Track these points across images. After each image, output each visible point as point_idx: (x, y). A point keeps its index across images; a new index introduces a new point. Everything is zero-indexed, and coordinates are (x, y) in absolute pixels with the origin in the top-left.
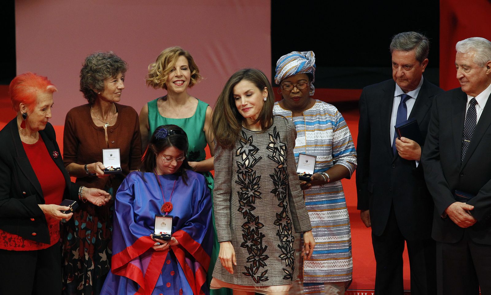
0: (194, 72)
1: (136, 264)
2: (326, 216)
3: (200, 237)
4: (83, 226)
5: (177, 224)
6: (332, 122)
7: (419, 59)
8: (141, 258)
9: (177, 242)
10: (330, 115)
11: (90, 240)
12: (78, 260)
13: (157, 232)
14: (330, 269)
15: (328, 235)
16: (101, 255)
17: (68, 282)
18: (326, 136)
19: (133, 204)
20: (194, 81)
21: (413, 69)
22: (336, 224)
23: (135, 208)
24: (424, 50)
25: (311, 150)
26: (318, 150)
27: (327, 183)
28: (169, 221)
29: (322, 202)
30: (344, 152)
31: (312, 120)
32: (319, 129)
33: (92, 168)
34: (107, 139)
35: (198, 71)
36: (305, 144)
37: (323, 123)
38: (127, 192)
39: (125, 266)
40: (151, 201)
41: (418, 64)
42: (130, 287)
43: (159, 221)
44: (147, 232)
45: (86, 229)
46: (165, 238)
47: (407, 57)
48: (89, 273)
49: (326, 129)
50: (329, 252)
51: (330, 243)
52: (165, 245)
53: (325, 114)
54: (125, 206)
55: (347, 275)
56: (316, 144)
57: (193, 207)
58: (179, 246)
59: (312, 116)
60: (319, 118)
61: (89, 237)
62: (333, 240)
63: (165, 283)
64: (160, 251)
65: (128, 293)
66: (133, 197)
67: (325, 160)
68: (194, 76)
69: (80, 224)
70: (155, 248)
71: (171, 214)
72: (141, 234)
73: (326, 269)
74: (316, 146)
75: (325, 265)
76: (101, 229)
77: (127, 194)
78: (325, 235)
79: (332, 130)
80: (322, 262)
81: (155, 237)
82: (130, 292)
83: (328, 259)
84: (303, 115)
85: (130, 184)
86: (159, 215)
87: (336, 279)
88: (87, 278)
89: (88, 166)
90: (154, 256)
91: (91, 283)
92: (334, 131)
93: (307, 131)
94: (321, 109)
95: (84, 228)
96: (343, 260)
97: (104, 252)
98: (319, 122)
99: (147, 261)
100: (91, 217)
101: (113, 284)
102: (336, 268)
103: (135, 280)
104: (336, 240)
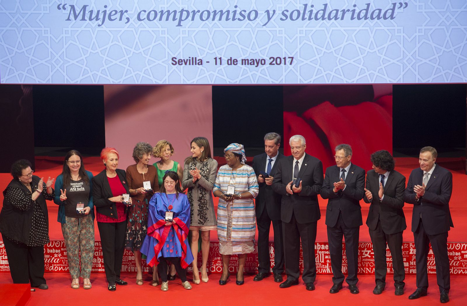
0: (172, 151)
1: (157, 232)
2: (242, 214)
3: (185, 220)
4: (136, 215)
5: (175, 215)
6: (248, 174)
7: (276, 144)
8: (159, 229)
9: (175, 222)
10: (248, 171)
11: (139, 221)
12: (134, 230)
13: (167, 218)
14: (242, 236)
15: (243, 221)
16: (143, 227)
17: (131, 240)
18: (245, 180)
19: (156, 206)
20: (172, 154)
21: (273, 148)
22: (247, 217)
23: (157, 208)
24: (278, 140)
25: (237, 186)
26: (240, 186)
27: (240, 198)
28: (172, 214)
29: (241, 208)
30: (252, 187)
31: (240, 173)
32: (242, 177)
33: (138, 190)
34: (144, 179)
35: (173, 150)
36: (235, 183)
37: (244, 174)
38: (154, 201)
39: (153, 232)
40: (164, 205)
41: (275, 145)
42: (155, 241)
43: (167, 213)
44: (163, 218)
45: (137, 217)
46: (170, 221)
47: (271, 142)
48: (139, 235)
49: (245, 177)
50: (242, 229)
51: (243, 225)
52: (170, 224)
53: (246, 171)
54: (153, 207)
55: (249, 239)
56: (239, 183)
57: (182, 209)
58: (176, 224)
59: (240, 171)
60: (243, 172)
61: (138, 220)
62: (245, 224)
63: (170, 240)
64: (168, 226)
65: (154, 244)
66: (156, 203)
67: (243, 190)
68: (172, 152)
69: (135, 215)
70: (166, 225)
71: (172, 210)
72: (160, 219)
73: (241, 236)
74: (239, 184)
75: (241, 234)
76: (143, 216)
77: (154, 202)
78: (241, 221)
79: (247, 178)
80: (239, 233)
81: (166, 220)
82: (155, 243)
83: (242, 232)
84: (236, 170)
85: (155, 198)
86: (168, 211)
87: (244, 240)
88: (138, 237)
89: (137, 189)
90: (165, 228)
91: (140, 240)
92: (248, 178)
93: (237, 177)
94: (245, 169)
95: (136, 217)
96: (248, 232)
97: (145, 226)
98: (243, 174)
99: (162, 230)
100: (139, 212)
101: (148, 240)
102: (245, 235)
103: (157, 238)
104: (246, 224)
